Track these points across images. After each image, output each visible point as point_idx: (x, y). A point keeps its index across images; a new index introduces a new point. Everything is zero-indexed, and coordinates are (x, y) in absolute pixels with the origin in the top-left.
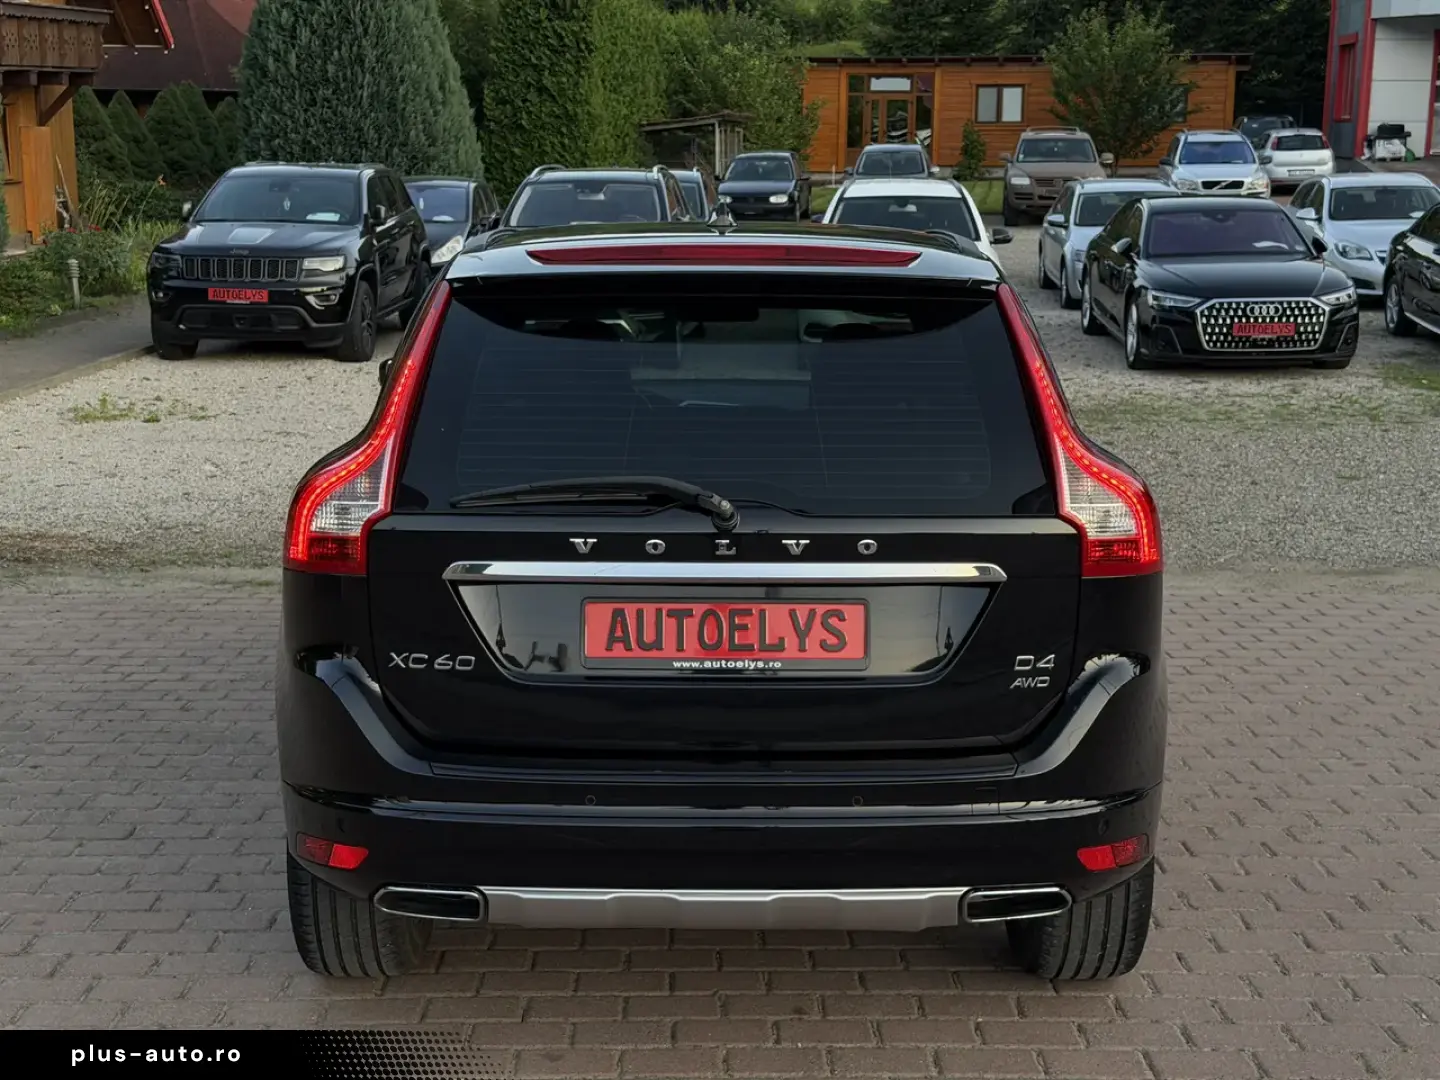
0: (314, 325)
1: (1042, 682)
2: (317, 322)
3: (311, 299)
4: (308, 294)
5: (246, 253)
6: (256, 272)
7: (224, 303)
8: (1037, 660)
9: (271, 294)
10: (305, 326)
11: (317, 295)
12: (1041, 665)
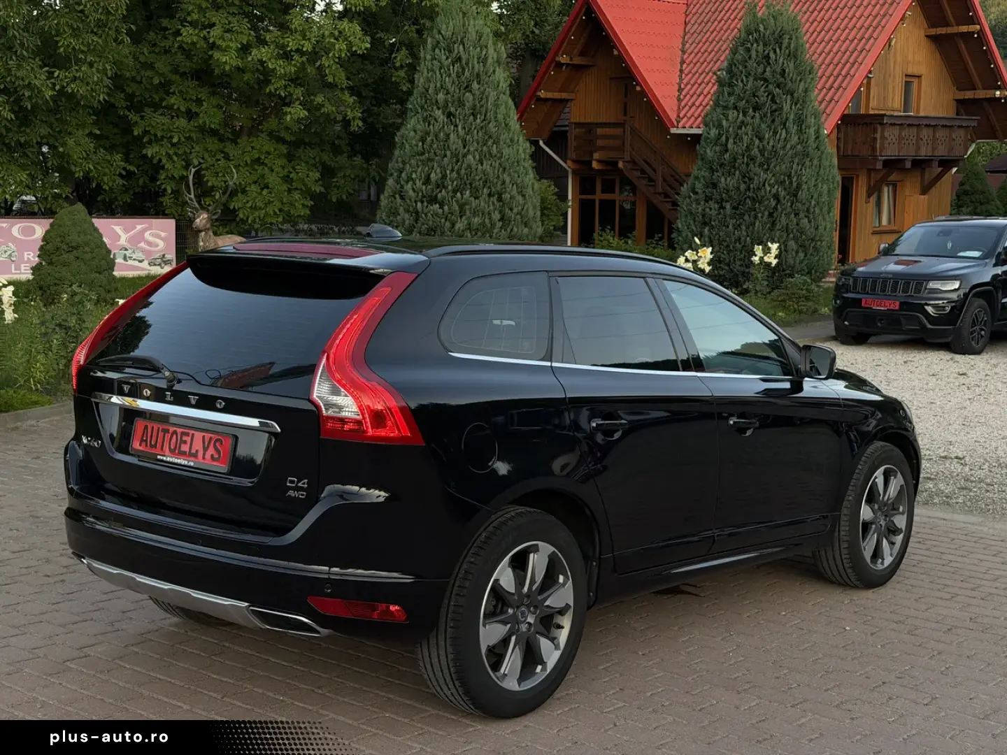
0: (929, 326)
1: (302, 495)
3: (930, 309)
4: (928, 305)
5: (890, 276)
6: (894, 289)
7: (871, 308)
8: (298, 482)
9: (901, 304)
10: (924, 327)
11: (935, 306)
12: (300, 485)
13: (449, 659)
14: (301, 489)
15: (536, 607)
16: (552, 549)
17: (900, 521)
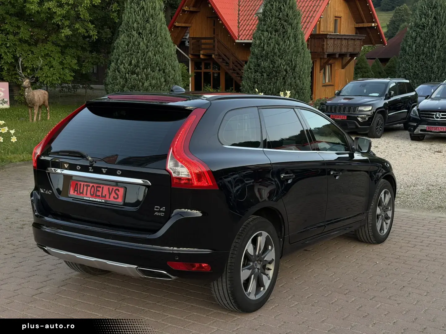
0: (359, 126)
1: (162, 214)
2: (360, 126)
3: (359, 119)
4: (359, 117)
5: (342, 105)
6: (344, 111)
8: (160, 208)
9: (348, 117)
10: (357, 127)
11: (361, 118)
12: (161, 209)
13: (228, 287)
14: (162, 212)
15: (261, 261)
16: (267, 234)
17: (389, 214)
